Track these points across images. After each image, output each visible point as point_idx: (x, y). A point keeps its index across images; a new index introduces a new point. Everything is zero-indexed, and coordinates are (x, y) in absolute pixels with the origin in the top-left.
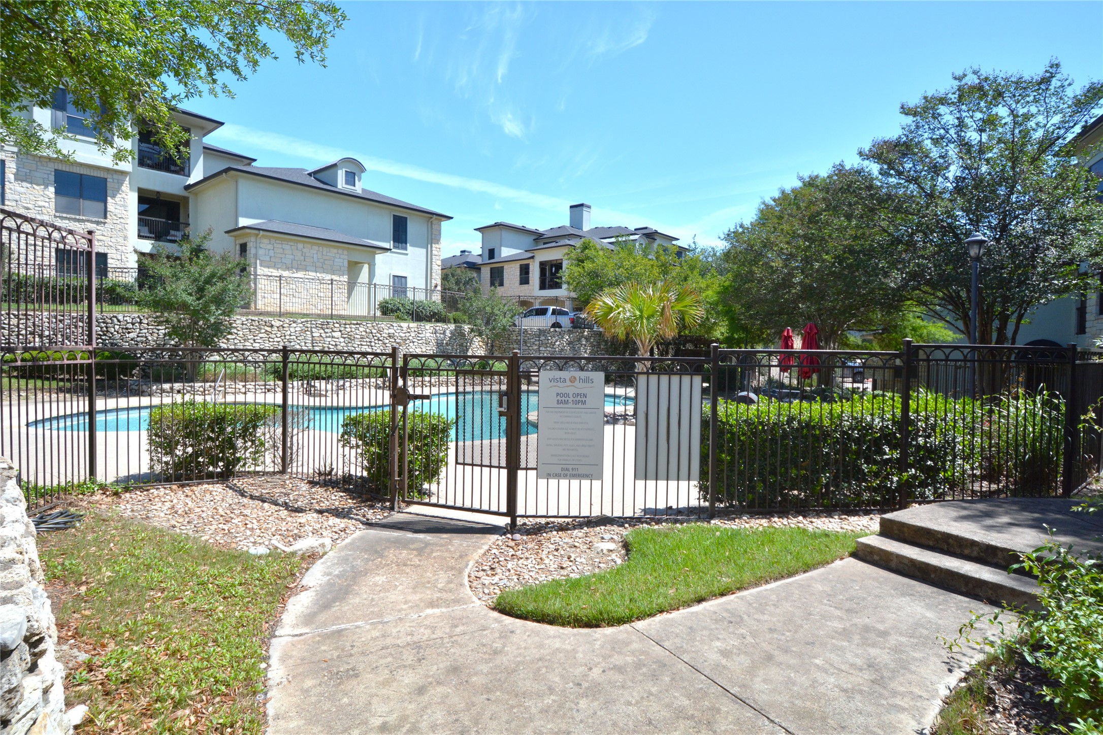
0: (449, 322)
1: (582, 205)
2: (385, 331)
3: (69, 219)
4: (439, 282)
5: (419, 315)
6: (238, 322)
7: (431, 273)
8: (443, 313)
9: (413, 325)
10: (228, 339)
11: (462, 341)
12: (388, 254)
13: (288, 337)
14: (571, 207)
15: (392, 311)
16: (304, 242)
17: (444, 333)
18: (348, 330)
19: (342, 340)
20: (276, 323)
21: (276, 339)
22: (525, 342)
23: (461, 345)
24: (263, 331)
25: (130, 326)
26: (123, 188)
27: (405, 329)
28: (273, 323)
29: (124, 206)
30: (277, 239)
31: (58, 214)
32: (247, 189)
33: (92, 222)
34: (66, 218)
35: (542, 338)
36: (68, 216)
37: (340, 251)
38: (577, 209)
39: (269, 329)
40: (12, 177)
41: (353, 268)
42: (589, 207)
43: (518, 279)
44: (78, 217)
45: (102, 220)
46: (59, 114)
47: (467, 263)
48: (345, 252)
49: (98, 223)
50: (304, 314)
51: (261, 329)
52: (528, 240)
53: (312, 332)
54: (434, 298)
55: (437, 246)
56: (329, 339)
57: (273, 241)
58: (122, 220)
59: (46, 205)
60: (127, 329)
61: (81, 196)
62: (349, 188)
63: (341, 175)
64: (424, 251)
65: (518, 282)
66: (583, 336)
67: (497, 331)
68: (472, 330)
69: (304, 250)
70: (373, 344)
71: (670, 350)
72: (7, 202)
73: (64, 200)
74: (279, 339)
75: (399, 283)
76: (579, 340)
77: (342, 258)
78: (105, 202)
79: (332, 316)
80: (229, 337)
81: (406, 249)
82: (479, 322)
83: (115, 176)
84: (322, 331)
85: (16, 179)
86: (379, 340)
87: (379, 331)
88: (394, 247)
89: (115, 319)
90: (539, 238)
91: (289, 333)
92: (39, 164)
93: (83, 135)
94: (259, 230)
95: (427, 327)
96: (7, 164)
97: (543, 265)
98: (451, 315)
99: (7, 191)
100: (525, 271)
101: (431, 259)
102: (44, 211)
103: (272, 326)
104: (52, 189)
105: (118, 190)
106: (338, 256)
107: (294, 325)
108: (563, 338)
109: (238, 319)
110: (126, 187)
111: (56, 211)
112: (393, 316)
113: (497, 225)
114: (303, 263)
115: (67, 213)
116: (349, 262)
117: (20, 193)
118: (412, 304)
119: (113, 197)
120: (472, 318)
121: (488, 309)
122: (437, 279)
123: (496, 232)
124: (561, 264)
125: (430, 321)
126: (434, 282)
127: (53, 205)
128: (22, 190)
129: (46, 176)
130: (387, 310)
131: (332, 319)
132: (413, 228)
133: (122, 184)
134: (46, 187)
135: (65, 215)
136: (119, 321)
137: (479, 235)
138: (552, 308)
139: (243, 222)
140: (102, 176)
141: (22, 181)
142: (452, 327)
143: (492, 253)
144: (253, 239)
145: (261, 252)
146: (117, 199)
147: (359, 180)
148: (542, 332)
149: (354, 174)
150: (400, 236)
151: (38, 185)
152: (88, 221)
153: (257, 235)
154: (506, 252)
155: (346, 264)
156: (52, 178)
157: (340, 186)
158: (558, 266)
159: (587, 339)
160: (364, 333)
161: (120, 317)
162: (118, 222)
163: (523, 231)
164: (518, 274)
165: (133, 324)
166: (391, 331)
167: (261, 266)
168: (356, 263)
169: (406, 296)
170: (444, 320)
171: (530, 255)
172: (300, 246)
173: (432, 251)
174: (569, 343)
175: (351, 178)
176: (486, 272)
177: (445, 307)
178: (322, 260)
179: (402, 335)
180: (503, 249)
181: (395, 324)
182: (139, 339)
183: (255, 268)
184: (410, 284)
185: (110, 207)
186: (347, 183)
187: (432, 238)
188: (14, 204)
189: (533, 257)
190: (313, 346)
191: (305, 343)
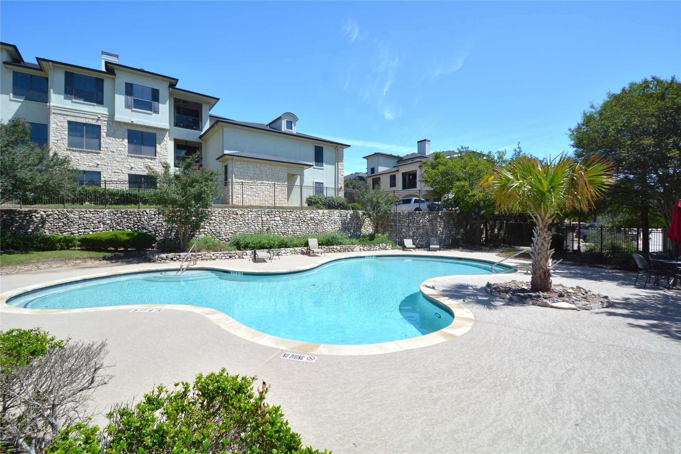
0: (349, 209)
1: (425, 140)
2: (309, 216)
3: (135, 157)
4: (343, 186)
5: (331, 205)
6: (216, 212)
7: (338, 180)
8: (345, 204)
9: (326, 211)
10: (210, 223)
11: (358, 221)
12: (312, 168)
13: (247, 221)
14: (418, 142)
15: (314, 203)
16: (261, 163)
17: (346, 216)
18: (285, 215)
19: (281, 222)
20: (240, 212)
21: (240, 223)
22: (399, 221)
23: (357, 224)
24: (231, 217)
25: (153, 216)
26: (165, 139)
27: (321, 214)
28: (238, 212)
29: (166, 149)
30: (244, 161)
31: (129, 155)
32: (229, 133)
33: (148, 158)
34: (134, 157)
35: (411, 218)
36: (135, 155)
37: (282, 168)
38: (422, 143)
39: (235, 216)
40: (105, 134)
41: (291, 178)
42: (429, 141)
43: (389, 184)
44: (140, 156)
45: (154, 157)
46: (129, 98)
47: (359, 177)
48: (286, 168)
49: (151, 159)
50: (257, 206)
51: (230, 216)
52: (394, 162)
53: (262, 218)
54: (340, 195)
55: (341, 163)
56: (273, 222)
57: (242, 163)
58: (164, 157)
59: (123, 149)
60: (151, 218)
61: (142, 144)
62: (289, 131)
63: (284, 123)
64: (334, 166)
65: (389, 186)
66: (438, 216)
67: (381, 214)
68: (364, 214)
69: (261, 168)
70: (300, 224)
71: (497, 224)
72: (102, 149)
73: (133, 146)
74: (241, 223)
75: (319, 187)
76: (436, 219)
77: (283, 172)
78: (155, 147)
79: (275, 208)
80: (211, 222)
81: (322, 166)
82: (369, 208)
83: (161, 132)
84: (268, 217)
85: (107, 136)
86: (304, 221)
87: (304, 216)
88: (316, 165)
89: (145, 212)
90: (400, 160)
91: (247, 218)
92: (119, 126)
93: (142, 109)
94: (233, 156)
95: (335, 213)
96: (102, 128)
97: (404, 175)
98: (350, 205)
99: (102, 142)
100: (393, 179)
101: (338, 172)
102: (122, 153)
103: (237, 214)
104: (126, 141)
105: (162, 140)
106: (281, 171)
107: (251, 213)
108: (424, 217)
109: (216, 211)
110: (167, 138)
111: (129, 153)
112: (314, 206)
113: (375, 154)
114: (261, 176)
115: (135, 154)
116: (288, 175)
117: (109, 144)
118: (326, 198)
119: (160, 144)
120: (364, 206)
121: (375, 199)
122: (341, 184)
123: (376, 158)
124: (416, 173)
125: (337, 209)
126: (340, 185)
127: (127, 149)
128: (110, 142)
129: (123, 133)
130: (311, 203)
131: (274, 208)
132: (327, 153)
133: (164, 137)
134: (123, 140)
135: (133, 155)
136: (147, 213)
137: (366, 160)
138: (414, 198)
139: (226, 152)
140: (153, 132)
141: (110, 137)
142: (351, 212)
143: (373, 170)
144: (230, 162)
145: (235, 169)
146: (161, 145)
147: (295, 126)
148: (410, 214)
149: (292, 122)
150: (319, 158)
151: (118, 138)
152: (146, 158)
153: (233, 159)
154: (381, 169)
155: (286, 175)
156: (126, 134)
157: (283, 130)
158: (414, 175)
159: (441, 218)
160: (295, 217)
161: (148, 211)
162: (162, 158)
163: (391, 156)
164: (389, 181)
165: (155, 215)
166: (312, 215)
167: (235, 178)
168: (293, 175)
169: (323, 194)
170: (346, 208)
171: (397, 169)
172: (259, 165)
173: (338, 167)
174: (429, 221)
175: (290, 125)
176: (370, 181)
177: (346, 200)
178: (272, 174)
179: (320, 218)
180: (379, 167)
181: (314, 211)
182: (157, 224)
183: (232, 179)
184: (325, 186)
185: (158, 150)
186: (287, 128)
187: (338, 159)
188: (106, 149)
189: (398, 171)
190: (263, 227)
191: (258, 225)
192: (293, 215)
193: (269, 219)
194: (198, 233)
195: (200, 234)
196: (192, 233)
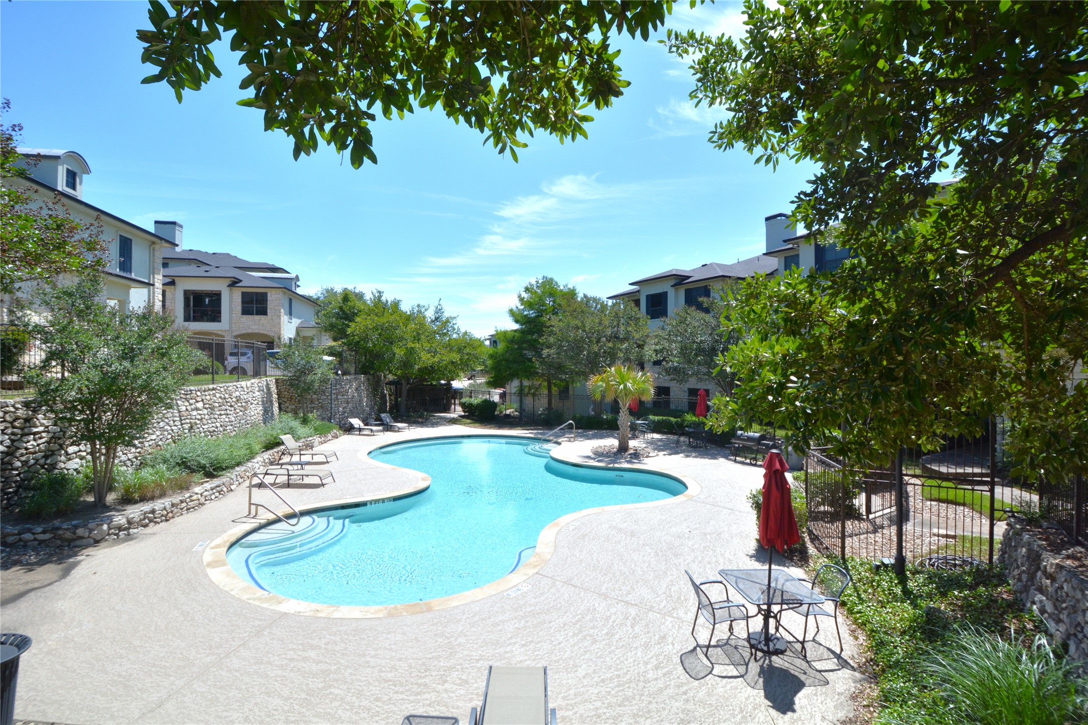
17: (263, 389)
27: (245, 390)
38: (166, 226)
42: (181, 226)
53: (178, 406)
62: (70, 193)
63: (61, 173)
84: (187, 403)
97: (187, 293)
132: (138, 253)
149: (75, 173)
150: (126, 263)
157: (60, 188)
173: (154, 283)
175: (71, 178)
179: (245, 396)
186: (67, 185)
187: (155, 267)
189: (172, 284)
190: (182, 424)
191: (174, 421)
192: (218, 395)
193: (189, 408)
194: (63, 458)
195: (70, 459)
196: (48, 461)
